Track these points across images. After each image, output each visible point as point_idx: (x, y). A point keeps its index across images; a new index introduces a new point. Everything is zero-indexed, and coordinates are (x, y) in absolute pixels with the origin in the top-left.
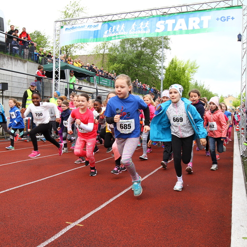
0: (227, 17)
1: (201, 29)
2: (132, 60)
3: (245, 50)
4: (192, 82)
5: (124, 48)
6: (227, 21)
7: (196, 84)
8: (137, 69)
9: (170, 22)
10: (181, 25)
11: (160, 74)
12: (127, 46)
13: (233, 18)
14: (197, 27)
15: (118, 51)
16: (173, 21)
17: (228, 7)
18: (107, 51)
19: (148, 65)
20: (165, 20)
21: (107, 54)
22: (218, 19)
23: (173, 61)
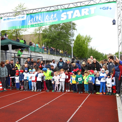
0: (107, 7)
1: (90, 15)
2: (55, 36)
3: (120, 30)
4: (89, 47)
5: (51, 30)
6: (107, 9)
7: (91, 49)
8: (58, 41)
9: (70, 13)
10: (77, 14)
11: (71, 44)
12: (53, 29)
13: (110, 9)
14: (87, 14)
15: (48, 32)
16: (72, 12)
17: (107, 3)
18: (41, 32)
19: (64, 39)
20: (66, 12)
21: (41, 34)
22: (101, 8)
23: (78, 36)
